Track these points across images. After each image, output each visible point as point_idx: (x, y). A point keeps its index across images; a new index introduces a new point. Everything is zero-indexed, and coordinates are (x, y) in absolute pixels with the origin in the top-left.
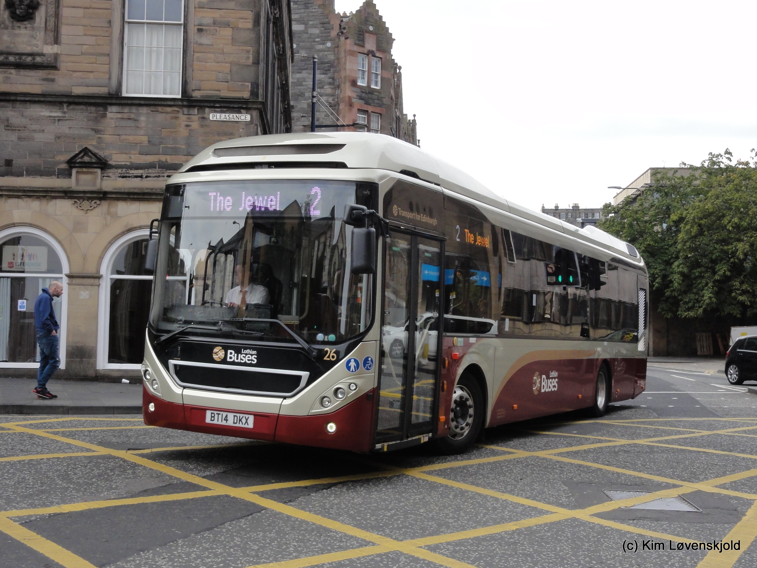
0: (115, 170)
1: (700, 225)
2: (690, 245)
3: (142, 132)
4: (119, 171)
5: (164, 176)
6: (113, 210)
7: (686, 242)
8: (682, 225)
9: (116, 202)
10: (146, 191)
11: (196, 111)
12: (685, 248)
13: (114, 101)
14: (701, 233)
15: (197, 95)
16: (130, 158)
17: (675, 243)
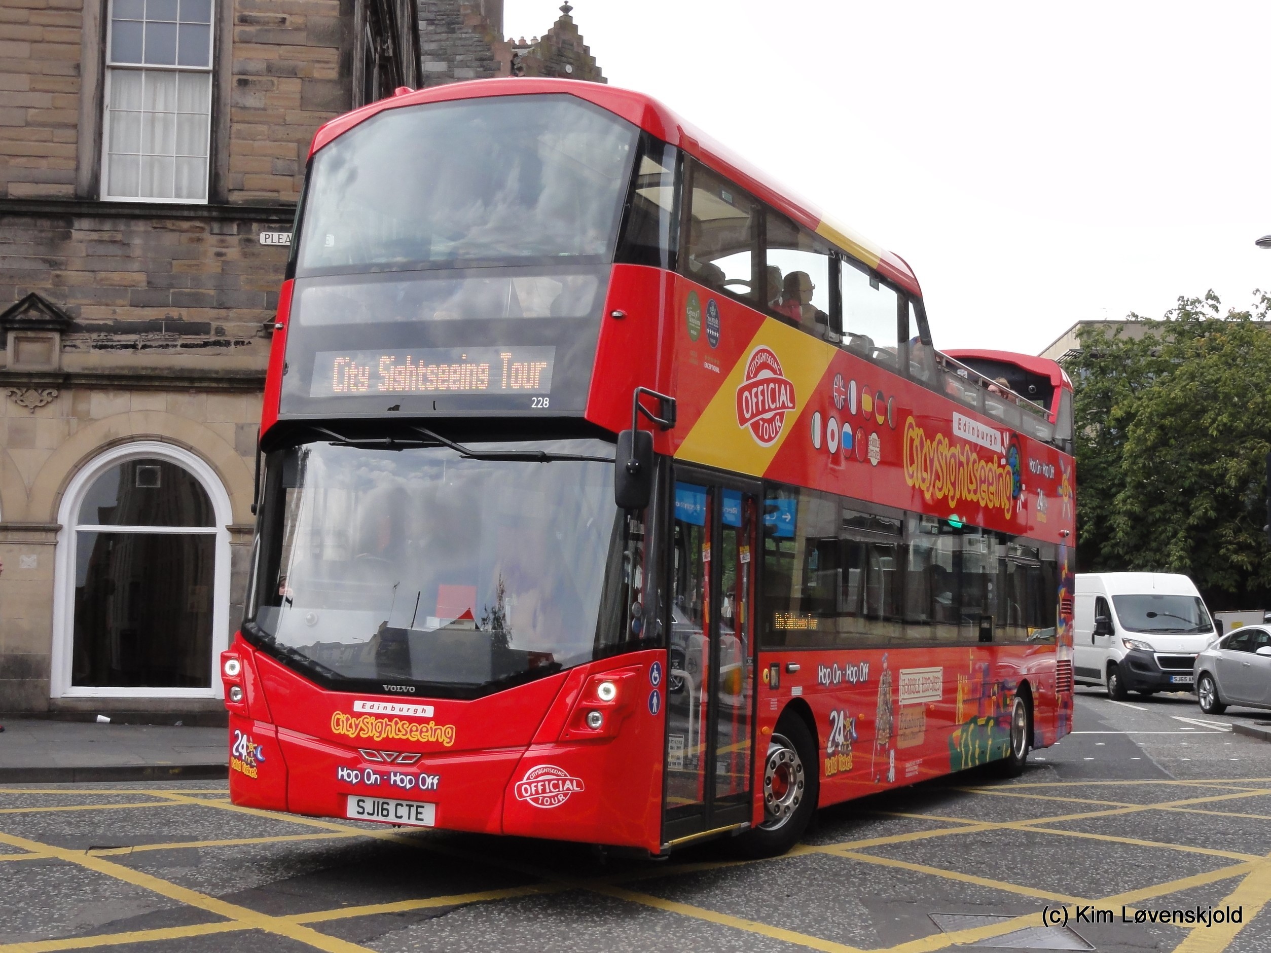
0: (87, 334)
1: (1162, 428)
2: (1144, 464)
3: (136, 266)
4: (94, 336)
5: (175, 346)
6: (82, 407)
7: (1136, 457)
8: (1131, 427)
9: (88, 393)
10: (144, 373)
11: (235, 228)
12: (1135, 468)
13: (84, 210)
14: (1163, 442)
15: (236, 198)
16: (114, 312)
17: (1120, 457)
